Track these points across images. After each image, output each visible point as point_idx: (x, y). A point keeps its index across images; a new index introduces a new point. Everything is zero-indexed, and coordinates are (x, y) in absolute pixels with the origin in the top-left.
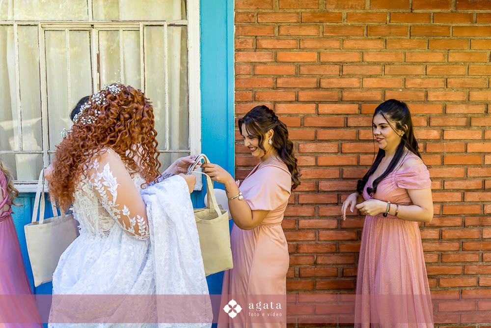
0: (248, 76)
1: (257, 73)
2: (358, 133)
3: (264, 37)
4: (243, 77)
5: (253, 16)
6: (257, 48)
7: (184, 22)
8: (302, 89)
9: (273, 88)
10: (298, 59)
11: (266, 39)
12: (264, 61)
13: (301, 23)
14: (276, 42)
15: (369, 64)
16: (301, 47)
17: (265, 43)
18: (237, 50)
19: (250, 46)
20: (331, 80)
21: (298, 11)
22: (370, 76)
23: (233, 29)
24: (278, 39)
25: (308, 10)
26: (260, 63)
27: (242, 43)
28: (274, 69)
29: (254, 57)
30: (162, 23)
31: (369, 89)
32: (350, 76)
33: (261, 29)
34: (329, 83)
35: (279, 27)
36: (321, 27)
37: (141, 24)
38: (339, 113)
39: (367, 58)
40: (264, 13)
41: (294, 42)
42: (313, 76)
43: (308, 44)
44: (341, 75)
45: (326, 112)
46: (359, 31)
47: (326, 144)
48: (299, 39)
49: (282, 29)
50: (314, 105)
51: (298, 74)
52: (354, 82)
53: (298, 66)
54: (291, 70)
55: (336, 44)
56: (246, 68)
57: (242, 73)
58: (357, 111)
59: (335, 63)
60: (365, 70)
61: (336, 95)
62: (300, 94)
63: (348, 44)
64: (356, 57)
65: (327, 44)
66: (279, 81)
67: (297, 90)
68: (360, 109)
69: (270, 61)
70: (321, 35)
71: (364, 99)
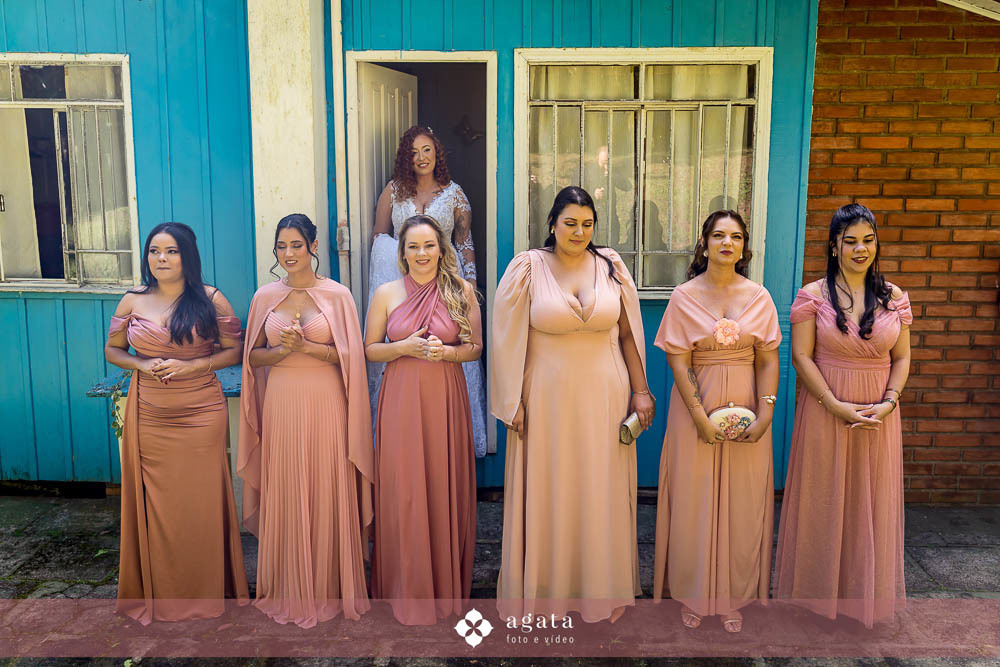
0: (824, 166)
1: (836, 161)
2: (952, 234)
3: (847, 120)
4: (818, 167)
5: (835, 95)
6: (837, 132)
7: (751, 102)
8: (888, 181)
9: (853, 180)
10: (886, 146)
11: (849, 121)
12: (846, 147)
13: (891, 102)
14: (860, 125)
15: (972, 151)
16: (891, 131)
17: (847, 127)
18: (814, 135)
19: (829, 130)
20: (923, 170)
21: (890, 87)
22: (972, 166)
23: (810, 110)
24: (863, 121)
25: (901, 87)
26: (841, 150)
27: (820, 126)
28: (855, 158)
29: (834, 144)
30: (726, 103)
31: (968, 182)
32: (947, 165)
33: (843, 109)
34: (921, 174)
35: (865, 107)
36: (916, 108)
37: (701, 104)
38: (931, 209)
39: (970, 144)
40: (849, 91)
41: (882, 125)
42: (902, 166)
43: (898, 127)
44: (936, 165)
45: (916, 208)
46: (961, 112)
47: (913, 247)
48: (888, 122)
49: (869, 110)
50: (901, 200)
51: (884, 164)
52: (952, 172)
53: (885, 153)
54: (877, 158)
55: (932, 128)
56: (823, 157)
57: (818, 162)
58: (953, 208)
59: (930, 151)
60: (966, 159)
61: (929, 188)
62: (885, 187)
63: (948, 127)
64: (955, 143)
65: (921, 127)
66: (861, 171)
67: (882, 183)
68: (956, 205)
69: (852, 147)
70: (915, 117)
71: (962, 193)
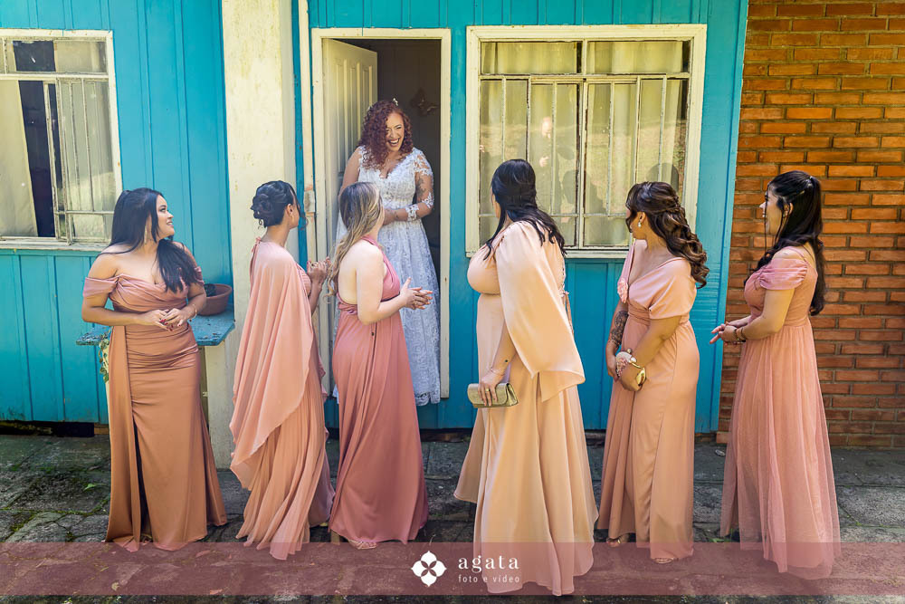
0: (753, 135)
1: (763, 131)
2: (871, 199)
3: (775, 93)
4: (747, 136)
5: (763, 69)
6: (765, 104)
7: (685, 75)
8: (812, 149)
9: (780, 149)
10: (811, 116)
11: (777, 94)
12: (773, 118)
13: (817, 76)
14: (787, 97)
15: (891, 121)
16: (815, 102)
17: (774, 99)
18: (743, 107)
19: (759, 102)
20: (846, 139)
21: (814, 62)
22: (891, 135)
23: (740, 82)
24: (790, 94)
25: (826, 61)
26: (768, 120)
27: (749, 98)
28: (781, 127)
29: (762, 115)
30: (661, 76)
31: (888, 149)
32: (868, 134)
33: (770, 82)
34: (844, 143)
35: (792, 80)
36: (839, 80)
37: (639, 77)
38: (852, 175)
39: (889, 115)
40: (777, 65)
41: (806, 97)
42: (826, 135)
43: (823, 99)
44: (857, 134)
45: (837, 174)
46: (883, 85)
47: (834, 210)
48: (813, 94)
49: (795, 82)
50: (824, 167)
51: (809, 133)
52: (872, 141)
53: (810, 123)
54: (802, 127)
55: (855, 99)
56: (751, 126)
57: (746, 131)
58: (872, 174)
59: (852, 121)
60: (886, 128)
61: (850, 155)
62: (809, 155)
63: (869, 99)
64: (876, 114)
65: (845, 98)
66: (787, 140)
67: (806, 151)
68: (876, 171)
69: (779, 117)
70: (839, 89)
71: (882, 160)
